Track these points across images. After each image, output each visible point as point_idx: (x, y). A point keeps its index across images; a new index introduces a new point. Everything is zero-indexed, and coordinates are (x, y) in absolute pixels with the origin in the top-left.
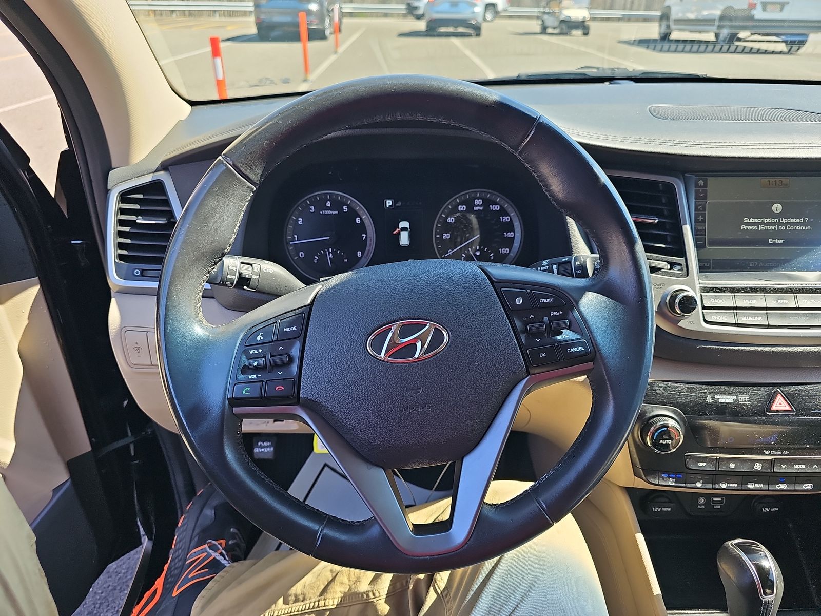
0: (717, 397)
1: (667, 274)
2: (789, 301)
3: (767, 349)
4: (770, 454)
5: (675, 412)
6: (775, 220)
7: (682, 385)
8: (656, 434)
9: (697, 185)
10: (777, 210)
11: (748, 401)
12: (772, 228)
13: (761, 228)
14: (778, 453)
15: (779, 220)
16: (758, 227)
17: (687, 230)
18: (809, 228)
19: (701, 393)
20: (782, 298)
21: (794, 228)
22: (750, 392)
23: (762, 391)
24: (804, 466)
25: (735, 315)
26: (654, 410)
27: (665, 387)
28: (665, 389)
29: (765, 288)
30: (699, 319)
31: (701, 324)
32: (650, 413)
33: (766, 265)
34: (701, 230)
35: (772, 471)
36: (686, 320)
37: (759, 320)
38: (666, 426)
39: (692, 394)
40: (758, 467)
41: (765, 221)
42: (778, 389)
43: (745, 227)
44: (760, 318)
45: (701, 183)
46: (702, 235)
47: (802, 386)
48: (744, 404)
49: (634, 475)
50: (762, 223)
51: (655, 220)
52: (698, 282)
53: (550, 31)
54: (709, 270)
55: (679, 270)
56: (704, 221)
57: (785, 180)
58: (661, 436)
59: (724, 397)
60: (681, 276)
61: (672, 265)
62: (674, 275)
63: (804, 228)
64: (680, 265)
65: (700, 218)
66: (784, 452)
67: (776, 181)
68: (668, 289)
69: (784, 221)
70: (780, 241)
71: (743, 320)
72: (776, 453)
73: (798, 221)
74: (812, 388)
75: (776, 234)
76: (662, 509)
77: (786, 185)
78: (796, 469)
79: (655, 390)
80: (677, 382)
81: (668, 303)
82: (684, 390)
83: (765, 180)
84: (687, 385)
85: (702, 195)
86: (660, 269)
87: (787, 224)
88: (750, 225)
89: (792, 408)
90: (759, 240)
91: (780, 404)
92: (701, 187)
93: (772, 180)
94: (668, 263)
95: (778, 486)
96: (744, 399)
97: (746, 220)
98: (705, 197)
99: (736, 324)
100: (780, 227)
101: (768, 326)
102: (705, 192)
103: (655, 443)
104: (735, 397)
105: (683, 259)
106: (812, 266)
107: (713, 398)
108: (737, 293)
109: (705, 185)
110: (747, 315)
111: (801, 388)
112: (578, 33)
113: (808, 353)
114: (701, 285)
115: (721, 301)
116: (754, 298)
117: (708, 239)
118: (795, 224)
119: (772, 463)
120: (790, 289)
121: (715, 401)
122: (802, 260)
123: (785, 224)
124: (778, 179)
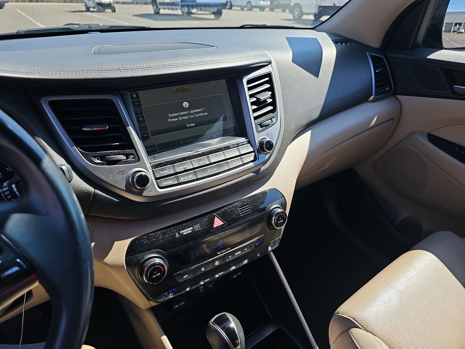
0: (181, 232)
1: (126, 162)
2: (205, 161)
3: (201, 193)
4: (221, 253)
5: (157, 253)
6: (187, 112)
7: (159, 232)
8: (148, 274)
9: (132, 98)
10: (186, 106)
11: (200, 227)
12: (186, 117)
13: (180, 118)
14: (225, 250)
15: (189, 112)
16: (178, 119)
17: (130, 130)
18: (206, 114)
19: (172, 233)
20: (201, 160)
21: (198, 115)
22: (200, 222)
23: (206, 219)
24: (240, 252)
25: (177, 178)
26: (144, 256)
27: (148, 238)
28: (148, 239)
29: (190, 156)
30: (155, 187)
31: (157, 190)
32: (142, 260)
33: (190, 141)
34: (144, 127)
35: (225, 262)
36: (147, 191)
37: (191, 177)
38: (155, 264)
39: (166, 236)
40: (217, 263)
41: (181, 114)
42: (215, 214)
43: (171, 120)
44: (191, 176)
45: (134, 96)
46: (145, 130)
47: (227, 207)
48: (198, 231)
49: (148, 301)
50: (180, 116)
51: (107, 127)
52: (149, 163)
53: (91, 9)
54: (157, 152)
55: (133, 158)
56: (144, 121)
57: (185, 87)
58: (152, 274)
59: (186, 230)
60: (136, 162)
61: (127, 156)
62: (130, 162)
63: (204, 114)
64: (132, 154)
65: (141, 119)
66: (228, 249)
67: (180, 88)
68: (129, 173)
69: (192, 112)
70: (193, 125)
71: (182, 180)
72: (224, 251)
73: (199, 110)
74: (232, 206)
75: (190, 121)
76: (179, 305)
77: (187, 89)
78: (237, 255)
79: (142, 242)
80: (154, 232)
81: (131, 182)
82: (161, 235)
83: (174, 88)
84: (161, 231)
85: (137, 104)
86: (120, 161)
87: (194, 113)
88: (174, 118)
89: (224, 223)
90: (181, 126)
91: (218, 222)
92: (135, 98)
93: (178, 87)
94: (124, 155)
95: (231, 269)
96: (197, 227)
97: (170, 115)
98: (140, 105)
99: (178, 183)
100: (191, 116)
101: (198, 179)
102: (139, 101)
103: (150, 279)
104: (192, 228)
105: (133, 150)
106: (214, 136)
107: (179, 234)
108: (175, 163)
109: (138, 97)
110: (183, 176)
111: (226, 209)
112: (108, 11)
113: (223, 188)
114: (152, 164)
115: (166, 171)
116: (185, 164)
117: (151, 132)
118: (199, 113)
119: (224, 257)
120: (204, 153)
121: (181, 235)
122: (208, 133)
123: (193, 114)
124: (181, 87)
